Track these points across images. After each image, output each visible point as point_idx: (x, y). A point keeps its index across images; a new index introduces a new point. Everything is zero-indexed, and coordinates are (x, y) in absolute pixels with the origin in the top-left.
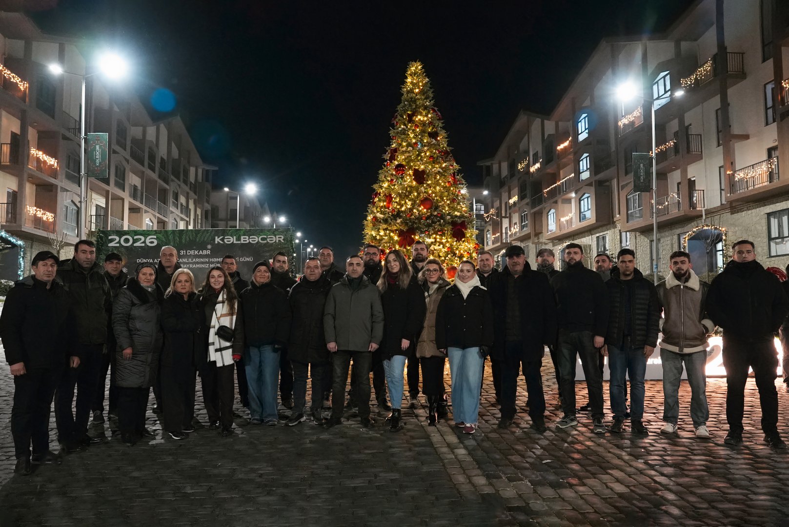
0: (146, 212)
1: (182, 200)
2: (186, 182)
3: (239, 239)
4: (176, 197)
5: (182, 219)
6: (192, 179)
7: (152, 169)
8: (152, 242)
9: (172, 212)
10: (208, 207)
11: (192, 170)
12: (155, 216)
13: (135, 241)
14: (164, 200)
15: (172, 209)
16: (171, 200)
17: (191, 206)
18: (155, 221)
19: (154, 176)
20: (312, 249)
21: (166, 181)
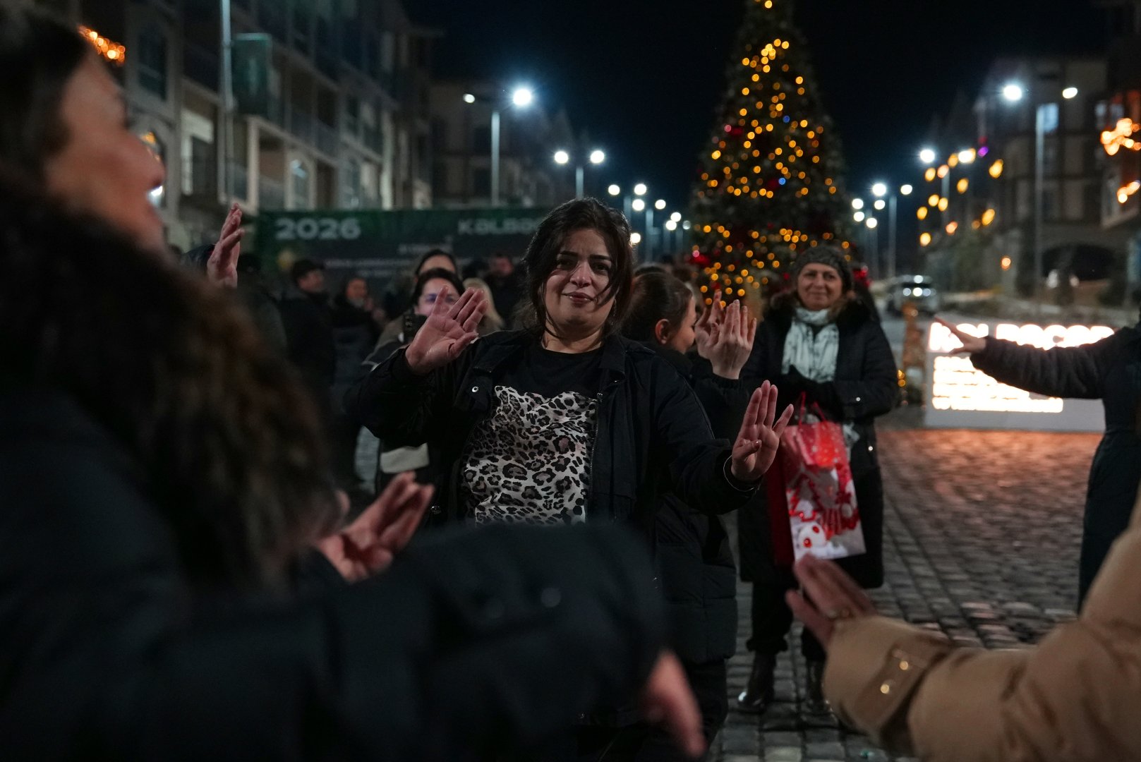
0: (293, 147)
1: (367, 113)
2: (373, 74)
3: (500, 225)
4: (354, 110)
5: (367, 160)
6: (387, 62)
7: (302, 48)
8: (351, 232)
9: (346, 146)
10: (423, 127)
11: (387, 42)
12: (310, 156)
13: (322, 229)
14: (328, 119)
15: (346, 137)
16: (343, 117)
17: (387, 128)
18: (311, 167)
19: (305, 63)
20: (680, 224)
21: (332, 72)
